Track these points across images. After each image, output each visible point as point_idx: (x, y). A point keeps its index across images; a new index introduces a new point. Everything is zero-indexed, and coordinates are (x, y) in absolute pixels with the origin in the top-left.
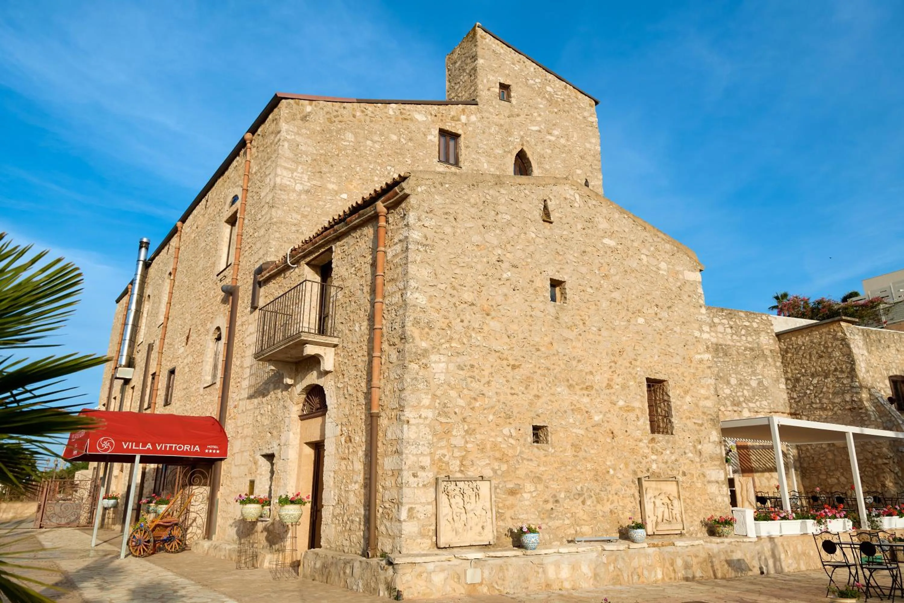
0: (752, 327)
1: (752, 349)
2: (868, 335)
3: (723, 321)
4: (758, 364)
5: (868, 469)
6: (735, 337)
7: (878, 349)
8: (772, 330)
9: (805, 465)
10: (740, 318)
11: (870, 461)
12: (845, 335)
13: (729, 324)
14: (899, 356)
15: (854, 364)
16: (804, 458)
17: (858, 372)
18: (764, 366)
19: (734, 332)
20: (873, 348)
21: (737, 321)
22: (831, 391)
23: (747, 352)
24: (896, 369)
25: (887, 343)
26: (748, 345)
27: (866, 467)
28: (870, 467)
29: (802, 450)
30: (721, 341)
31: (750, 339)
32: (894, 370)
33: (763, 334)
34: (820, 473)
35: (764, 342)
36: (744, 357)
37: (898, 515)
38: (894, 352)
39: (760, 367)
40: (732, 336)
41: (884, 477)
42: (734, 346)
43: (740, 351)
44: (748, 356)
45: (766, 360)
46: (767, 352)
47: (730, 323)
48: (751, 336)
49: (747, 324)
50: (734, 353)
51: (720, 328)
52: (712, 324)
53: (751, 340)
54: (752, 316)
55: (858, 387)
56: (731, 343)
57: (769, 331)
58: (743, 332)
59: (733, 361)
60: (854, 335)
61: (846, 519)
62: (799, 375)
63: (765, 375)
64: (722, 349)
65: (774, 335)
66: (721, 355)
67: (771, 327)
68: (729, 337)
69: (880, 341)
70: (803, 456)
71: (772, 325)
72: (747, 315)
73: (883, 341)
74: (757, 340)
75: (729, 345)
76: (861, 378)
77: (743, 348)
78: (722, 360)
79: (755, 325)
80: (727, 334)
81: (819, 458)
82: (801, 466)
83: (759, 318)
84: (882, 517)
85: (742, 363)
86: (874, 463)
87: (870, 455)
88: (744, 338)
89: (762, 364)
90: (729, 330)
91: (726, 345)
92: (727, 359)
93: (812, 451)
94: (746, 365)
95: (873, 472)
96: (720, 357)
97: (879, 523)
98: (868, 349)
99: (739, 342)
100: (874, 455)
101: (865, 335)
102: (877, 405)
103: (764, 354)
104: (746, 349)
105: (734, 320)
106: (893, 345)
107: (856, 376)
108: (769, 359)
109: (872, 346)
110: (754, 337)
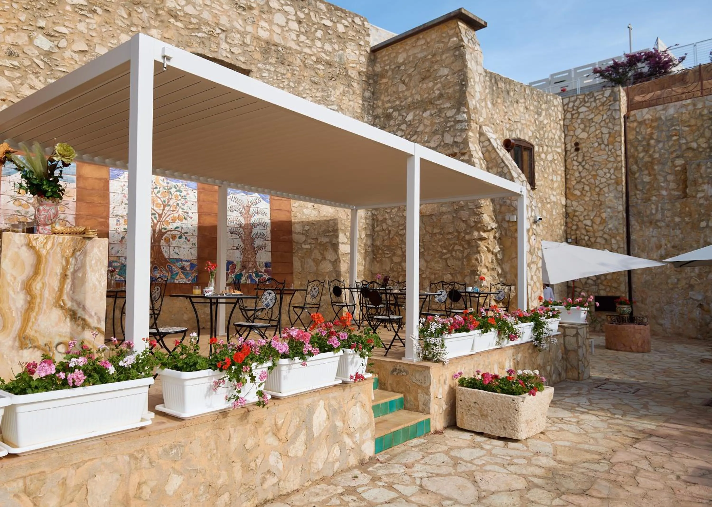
0: (336, 31)
1: (329, 64)
2: (496, 83)
3: (286, 8)
4: (334, 88)
5: (457, 247)
6: (302, 38)
7: (504, 101)
8: (368, 43)
9: (378, 243)
10: (317, 11)
11: (463, 235)
12: (462, 40)
13: (296, 14)
14: (527, 116)
15: (466, 85)
16: (378, 232)
17: (469, 99)
18: (344, 94)
19: (303, 30)
20: (499, 101)
21: (312, 14)
22: (427, 130)
23: (321, 67)
24: (520, 131)
25: (516, 96)
26: (323, 55)
27: (455, 244)
28: (461, 245)
29: (377, 220)
30: (277, 39)
31: (328, 47)
32: (518, 132)
33: (351, 47)
34: (394, 254)
35: (351, 58)
36: (313, 74)
37: (480, 327)
38: (522, 109)
39: (338, 92)
40: (298, 36)
41: (477, 260)
42: (300, 53)
43: (308, 62)
44: (321, 73)
45: (349, 85)
46: (353, 74)
47: (299, 13)
48: (331, 43)
49: (328, 23)
50: (298, 62)
51: (279, 19)
52: (266, 8)
53: (330, 49)
54: (339, 13)
55: (465, 121)
56: (294, 46)
57: (362, 43)
58: (319, 34)
59: (293, 75)
60: (474, 43)
61: (350, 351)
62: (391, 110)
63: (344, 107)
64: (277, 51)
65: (368, 50)
66: (273, 61)
67: (367, 38)
68: (294, 36)
69: (508, 93)
70: (377, 229)
71: (368, 35)
72: (330, 10)
73: (512, 94)
74: (341, 52)
75: (290, 49)
76: (471, 107)
77: (314, 58)
78: (272, 69)
79: (341, 28)
80: (290, 30)
81: (397, 232)
82: (372, 244)
83: (350, 20)
84: (446, 336)
85: (308, 82)
86: (467, 237)
87: (463, 226)
88: (319, 44)
89: (341, 88)
90: (294, 26)
91: (284, 48)
92: (282, 69)
93: (389, 222)
94: (316, 87)
95: (463, 252)
96: (270, 64)
97: (437, 349)
98: (493, 100)
99: (310, 47)
100: (468, 225)
101: (493, 81)
102: (487, 151)
103: (347, 75)
104: (319, 61)
105: (306, 11)
106: (522, 101)
107: (466, 105)
108: (355, 84)
109: (498, 97)
110: (336, 47)
